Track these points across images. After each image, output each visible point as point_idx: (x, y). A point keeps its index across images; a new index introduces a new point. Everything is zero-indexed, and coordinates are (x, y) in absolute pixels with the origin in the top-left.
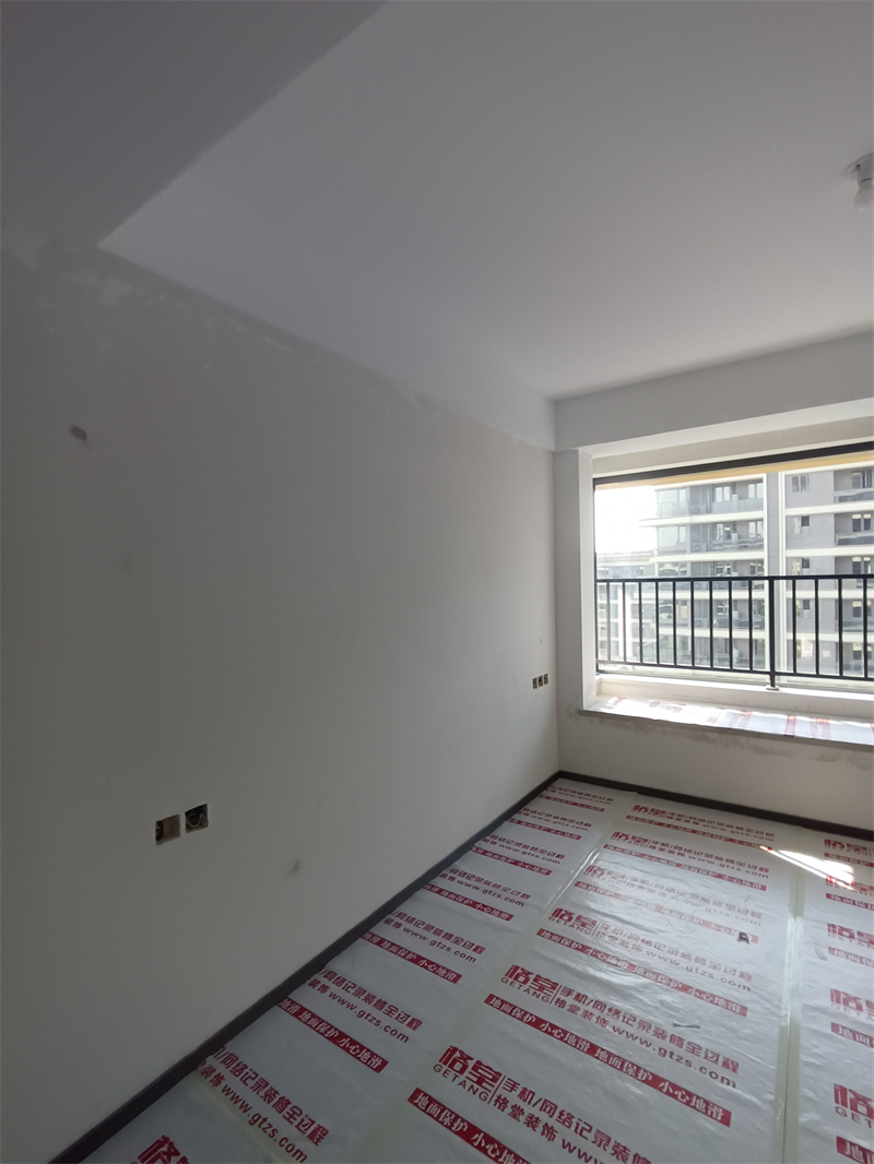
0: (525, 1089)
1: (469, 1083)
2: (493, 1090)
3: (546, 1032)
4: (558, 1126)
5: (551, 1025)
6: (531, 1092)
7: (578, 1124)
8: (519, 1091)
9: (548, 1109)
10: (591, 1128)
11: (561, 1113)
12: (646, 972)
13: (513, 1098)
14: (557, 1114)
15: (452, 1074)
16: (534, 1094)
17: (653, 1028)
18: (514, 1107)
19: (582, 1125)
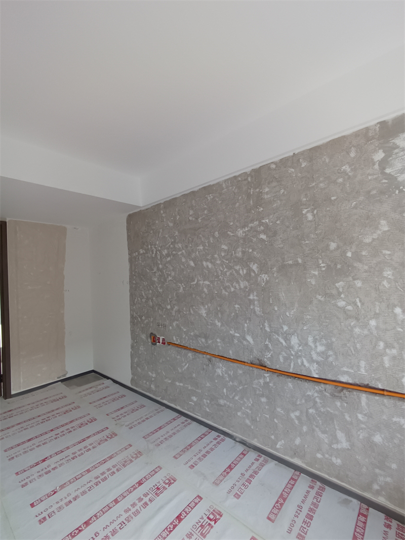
0: (148, 505)
1: (158, 485)
2: (152, 493)
4: (128, 514)
6: (146, 507)
7: (124, 524)
9: (136, 512)
10: (121, 529)
13: (146, 499)
14: (132, 515)
15: (164, 479)
16: (144, 508)
19: (124, 525)
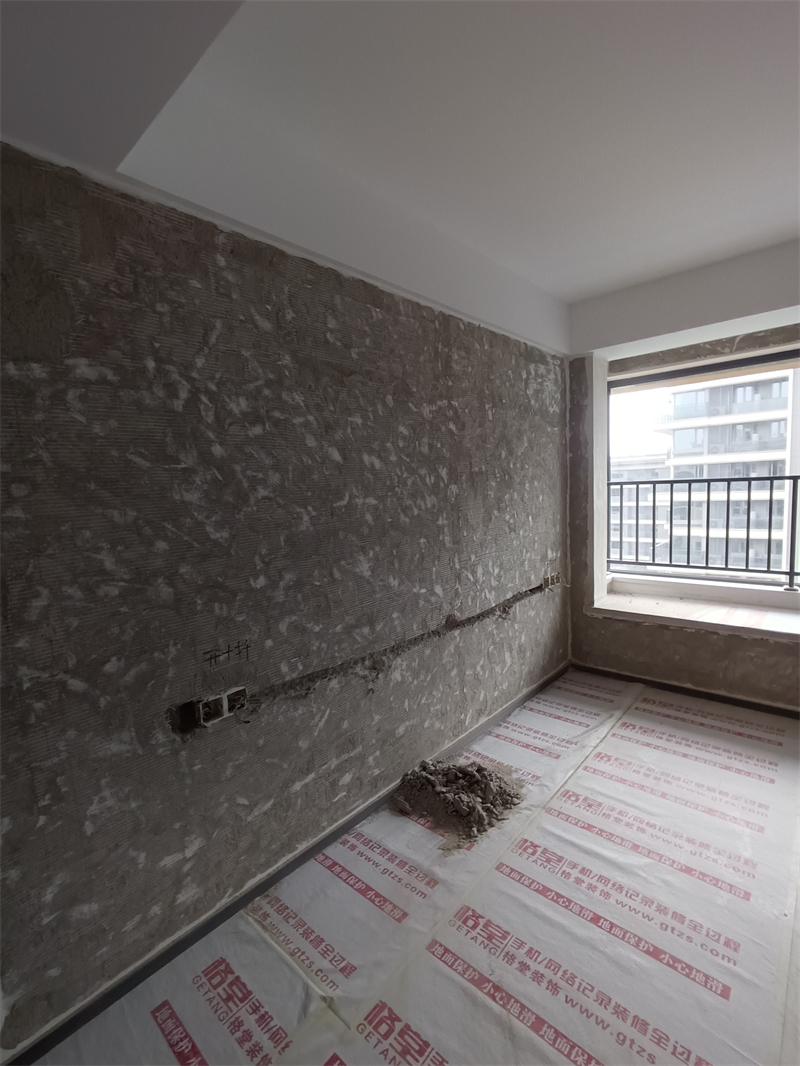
0: (532, 948)
1: (480, 939)
2: (502, 946)
3: (552, 899)
4: (562, 984)
5: (556, 893)
6: (537, 951)
7: (580, 984)
8: (525, 950)
10: (593, 988)
11: (565, 972)
12: (649, 853)
13: (521, 955)
14: (561, 972)
15: (465, 929)
17: (655, 904)
18: (521, 963)
